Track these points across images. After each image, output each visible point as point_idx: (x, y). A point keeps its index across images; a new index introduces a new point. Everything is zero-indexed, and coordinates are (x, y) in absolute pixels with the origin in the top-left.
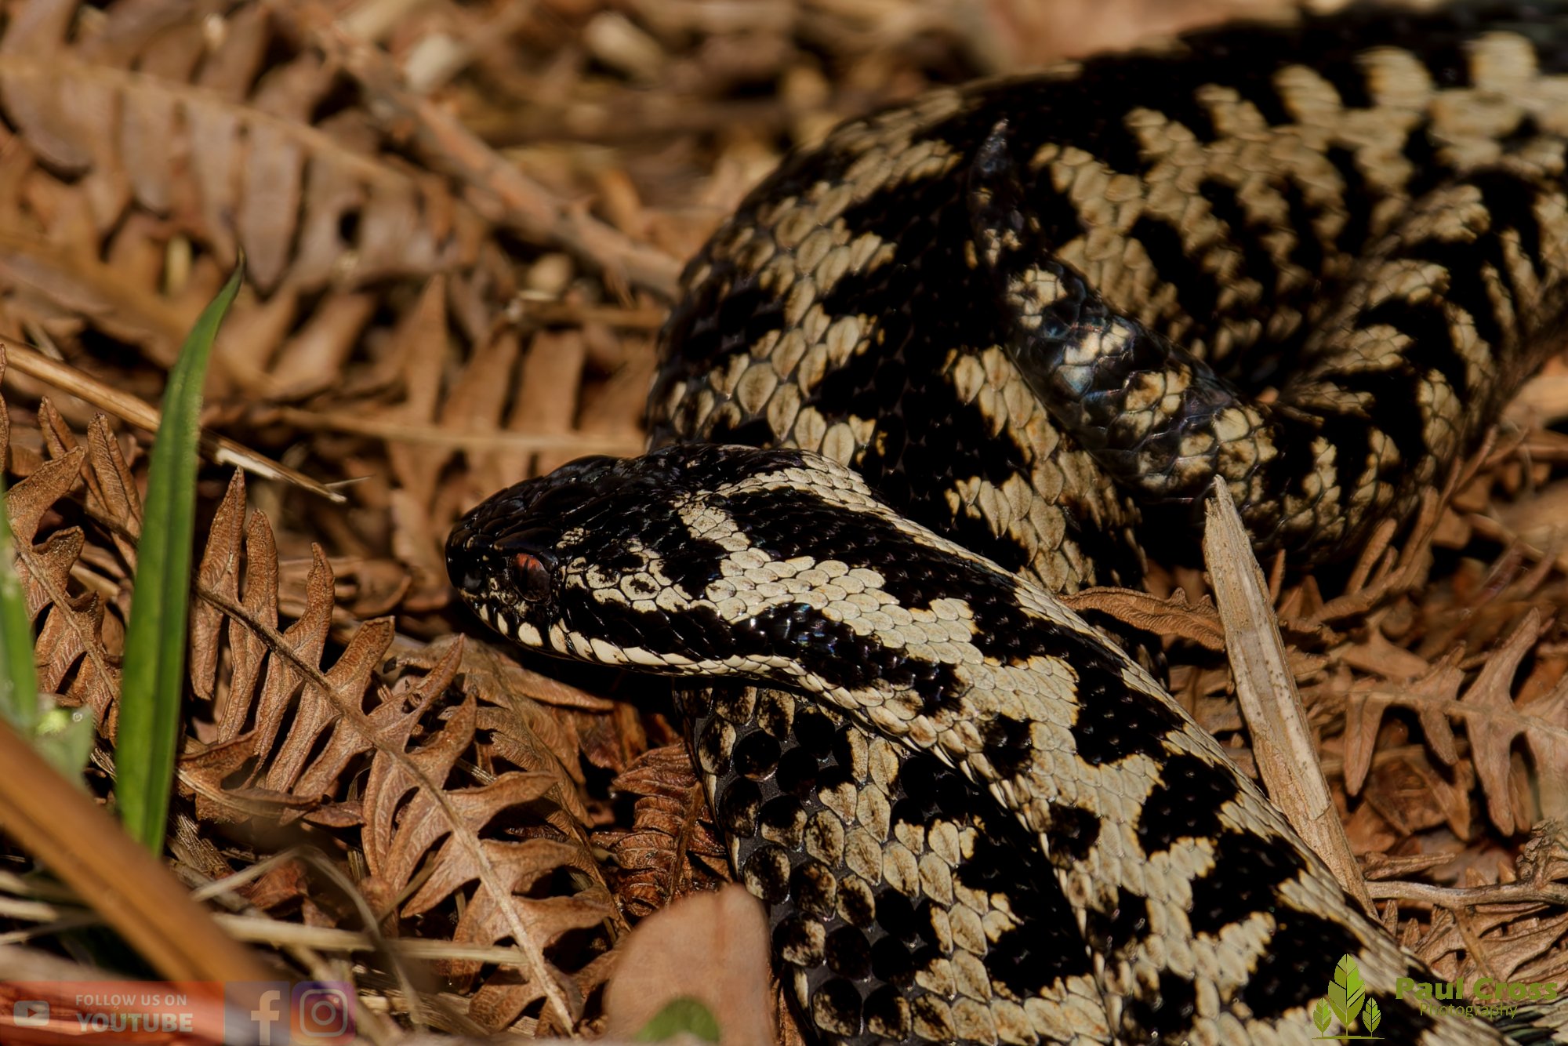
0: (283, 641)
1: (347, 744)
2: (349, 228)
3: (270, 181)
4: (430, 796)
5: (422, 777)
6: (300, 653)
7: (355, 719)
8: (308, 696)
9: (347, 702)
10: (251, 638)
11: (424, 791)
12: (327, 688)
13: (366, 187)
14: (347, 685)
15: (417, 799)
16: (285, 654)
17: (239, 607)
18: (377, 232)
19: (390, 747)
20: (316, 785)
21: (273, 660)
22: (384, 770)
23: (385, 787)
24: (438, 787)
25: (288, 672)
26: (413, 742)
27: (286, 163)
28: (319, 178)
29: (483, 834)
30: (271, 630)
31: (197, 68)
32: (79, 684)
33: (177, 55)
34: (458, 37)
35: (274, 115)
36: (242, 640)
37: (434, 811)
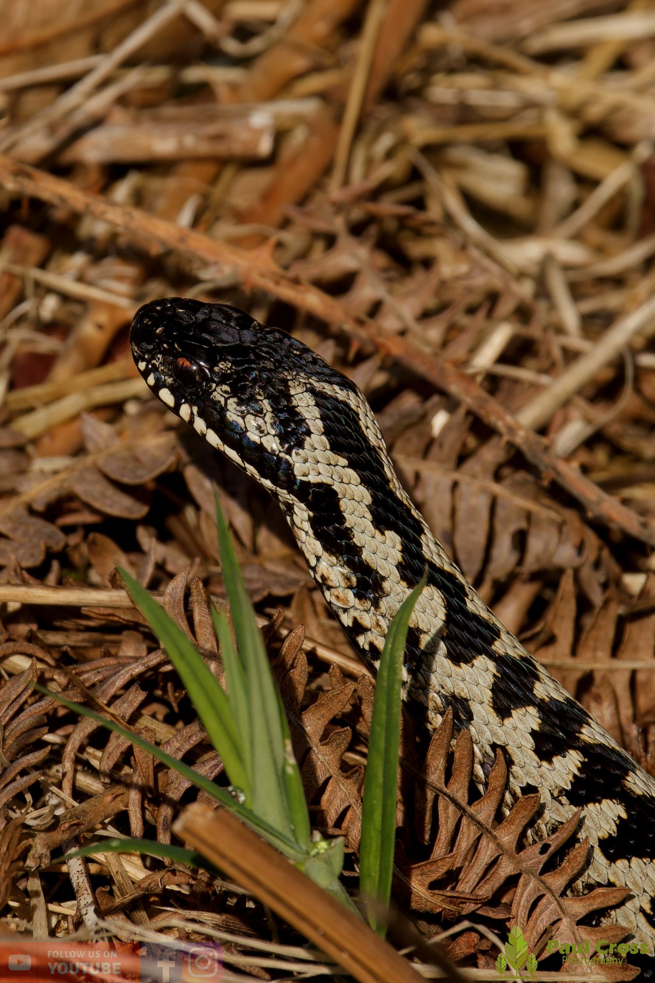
0: (471, 810)
1: (506, 869)
3: (473, 513)
4: (552, 899)
5: (549, 889)
6: (481, 817)
7: (511, 857)
8: (484, 842)
9: (506, 846)
10: (452, 808)
11: (548, 895)
12: (495, 838)
13: (529, 516)
14: (507, 837)
15: (544, 901)
16: (472, 817)
17: (445, 789)
18: (535, 545)
19: (530, 872)
20: (486, 891)
21: (464, 821)
22: (526, 885)
23: (525, 894)
24: (557, 896)
25: (473, 828)
26: (544, 871)
27: (482, 503)
28: (500, 513)
29: (580, 923)
30: (464, 802)
31: (428, 447)
32: (345, 824)
33: (415, 442)
34: (588, 421)
35: (474, 476)
36: (446, 808)
37: (554, 905)
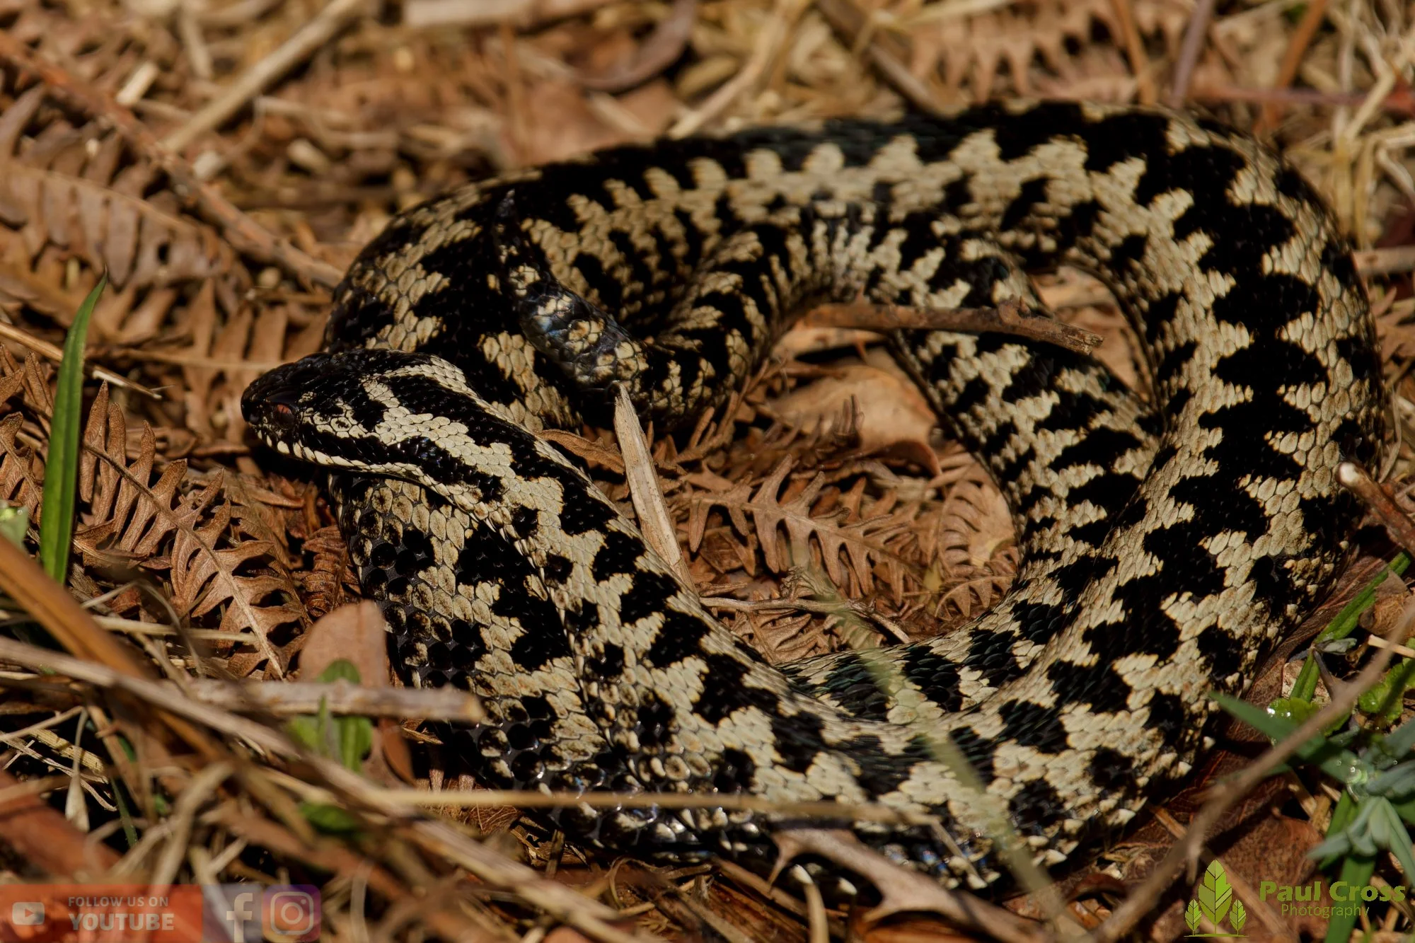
0: (129, 471)
1: (162, 526)
2: (163, 254)
3: (121, 228)
4: (207, 554)
5: (203, 543)
6: (138, 478)
7: (167, 513)
8: (142, 500)
9: (163, 504)
10: (112, 470)
11: (203, 550)
12: (152, 496)
13: (172, 232)
14: (162, 495)
15: (200, 555)
16: (130, 479)
17: (105, 454)
18: (178, 256)
19: (185, 528)
20: (146, 548)
21: (123, 482)
22: (182, 539)
23: (183, 548)
24: (211, 548)
25: (131, 488)
26: (198, 525)
27: (129, 219)
28: (148, 227)
29: (235, 573)
30: (122, 466)
31: (83, 169)
32: (20, 494)
33: (72, 162)
34: (220, 152)
35: (123, 194)
36: (107, 471)
37: (209, 561)
